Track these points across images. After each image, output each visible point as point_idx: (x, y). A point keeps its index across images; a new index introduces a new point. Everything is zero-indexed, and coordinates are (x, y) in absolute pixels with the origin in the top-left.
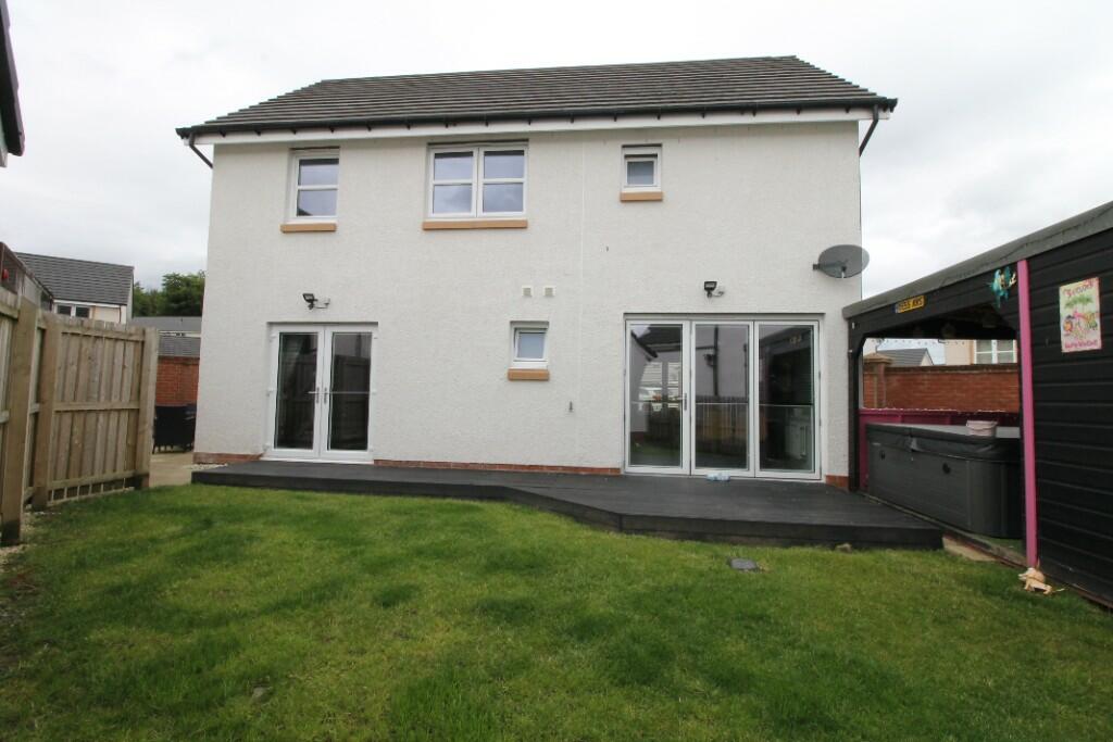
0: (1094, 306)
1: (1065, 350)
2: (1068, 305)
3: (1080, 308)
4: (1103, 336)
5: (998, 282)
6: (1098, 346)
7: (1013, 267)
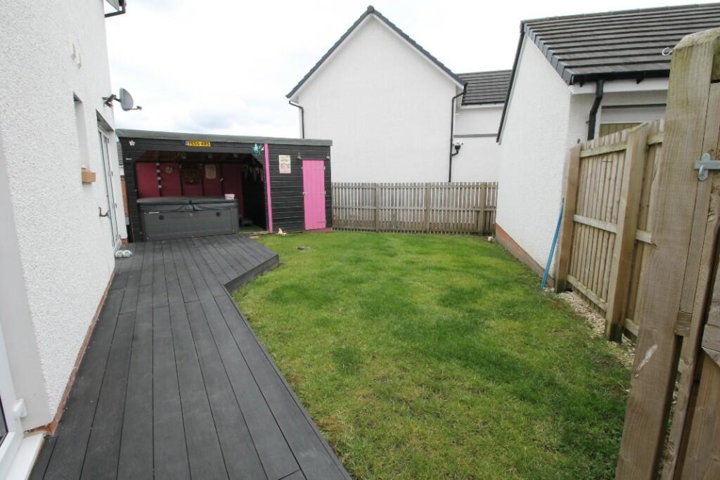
0: (289, 162)
1: (281, 172)
2: (282, 161)
3: (285, 162)
4: (291, 170)
5: (256, 148)
6: (290, 172)
7: (263, 145)
